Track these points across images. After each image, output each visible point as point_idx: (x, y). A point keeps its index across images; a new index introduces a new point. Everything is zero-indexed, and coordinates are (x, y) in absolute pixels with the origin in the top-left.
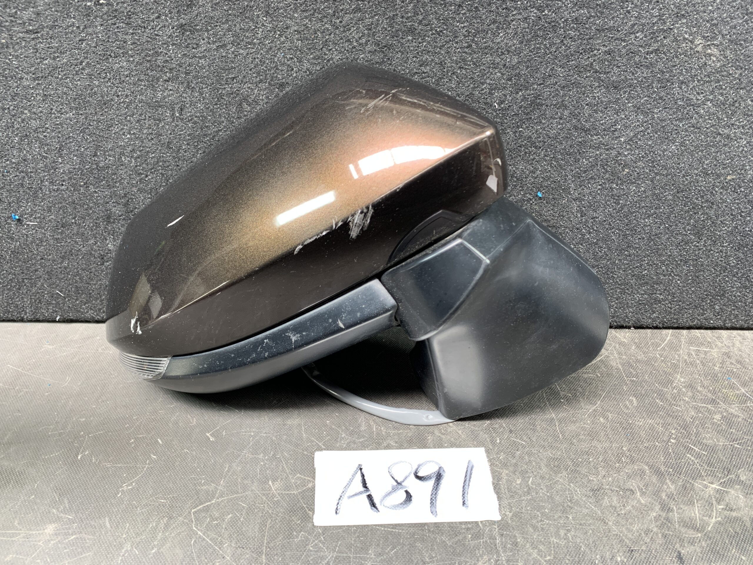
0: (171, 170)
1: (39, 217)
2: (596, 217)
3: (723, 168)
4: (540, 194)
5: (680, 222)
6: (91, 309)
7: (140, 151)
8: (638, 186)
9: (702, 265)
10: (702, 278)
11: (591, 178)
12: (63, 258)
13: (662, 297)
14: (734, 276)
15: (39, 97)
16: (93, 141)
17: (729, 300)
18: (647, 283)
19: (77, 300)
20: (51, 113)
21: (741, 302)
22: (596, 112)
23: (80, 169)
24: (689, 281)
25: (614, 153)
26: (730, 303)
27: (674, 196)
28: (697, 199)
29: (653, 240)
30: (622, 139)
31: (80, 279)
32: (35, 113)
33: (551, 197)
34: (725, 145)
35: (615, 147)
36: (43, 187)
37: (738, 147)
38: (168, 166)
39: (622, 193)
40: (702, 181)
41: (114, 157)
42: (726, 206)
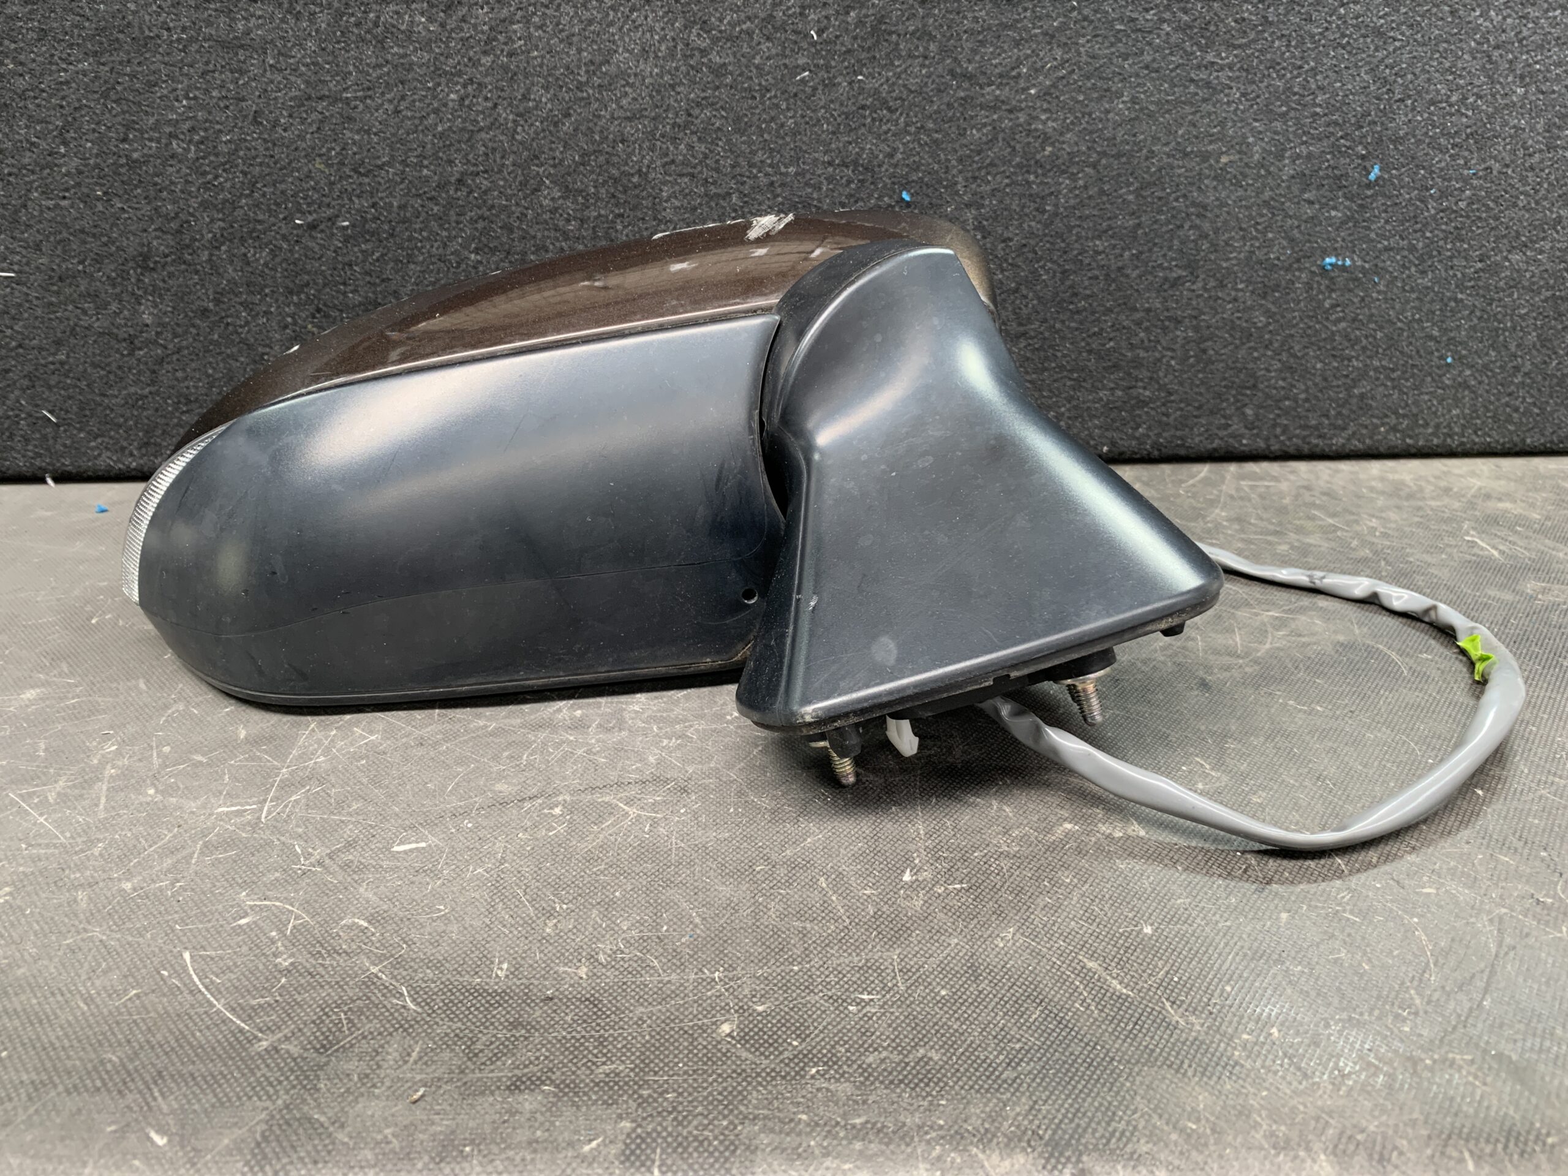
0: (261, 164)
1: (19, 263)
2: (1011, 240)
3: (1211, 142)
4: (906, 196)
5: (1155, 244)
6: (107, 448)
7: (206, 130)
8: (1073, 177)
9: (1208, 327)
10: (1211, 352)
11: (992, 164)
12: (58, 343)
13: (1147, 393)
14: (1267, 347)
15: (31, 35)
16: (124, 112)
17: (1268, 396)
18: (1116, 367)
19: (80, 430)
20: (50, 63)
21: (1288, 399)
22: (982, 43)
23: (97, 166)
24: (1192, 360)
25: (1022, 118)
26: (1269, 402)
27: (1137, 193)
28: (1176, 200)
29: (1114, 280)
30: (1033, 91)
31: (88, 385)
32: (21, 64)
33: (926, 202)
34: (1205, 100)
35: (1023, 105)
36: (29, 203)
37: (1229, 103)
38: (254, 158)
39: (1047, 191)
40: (1180, 167)
41: (158, 141)
42: (1228, 213)
